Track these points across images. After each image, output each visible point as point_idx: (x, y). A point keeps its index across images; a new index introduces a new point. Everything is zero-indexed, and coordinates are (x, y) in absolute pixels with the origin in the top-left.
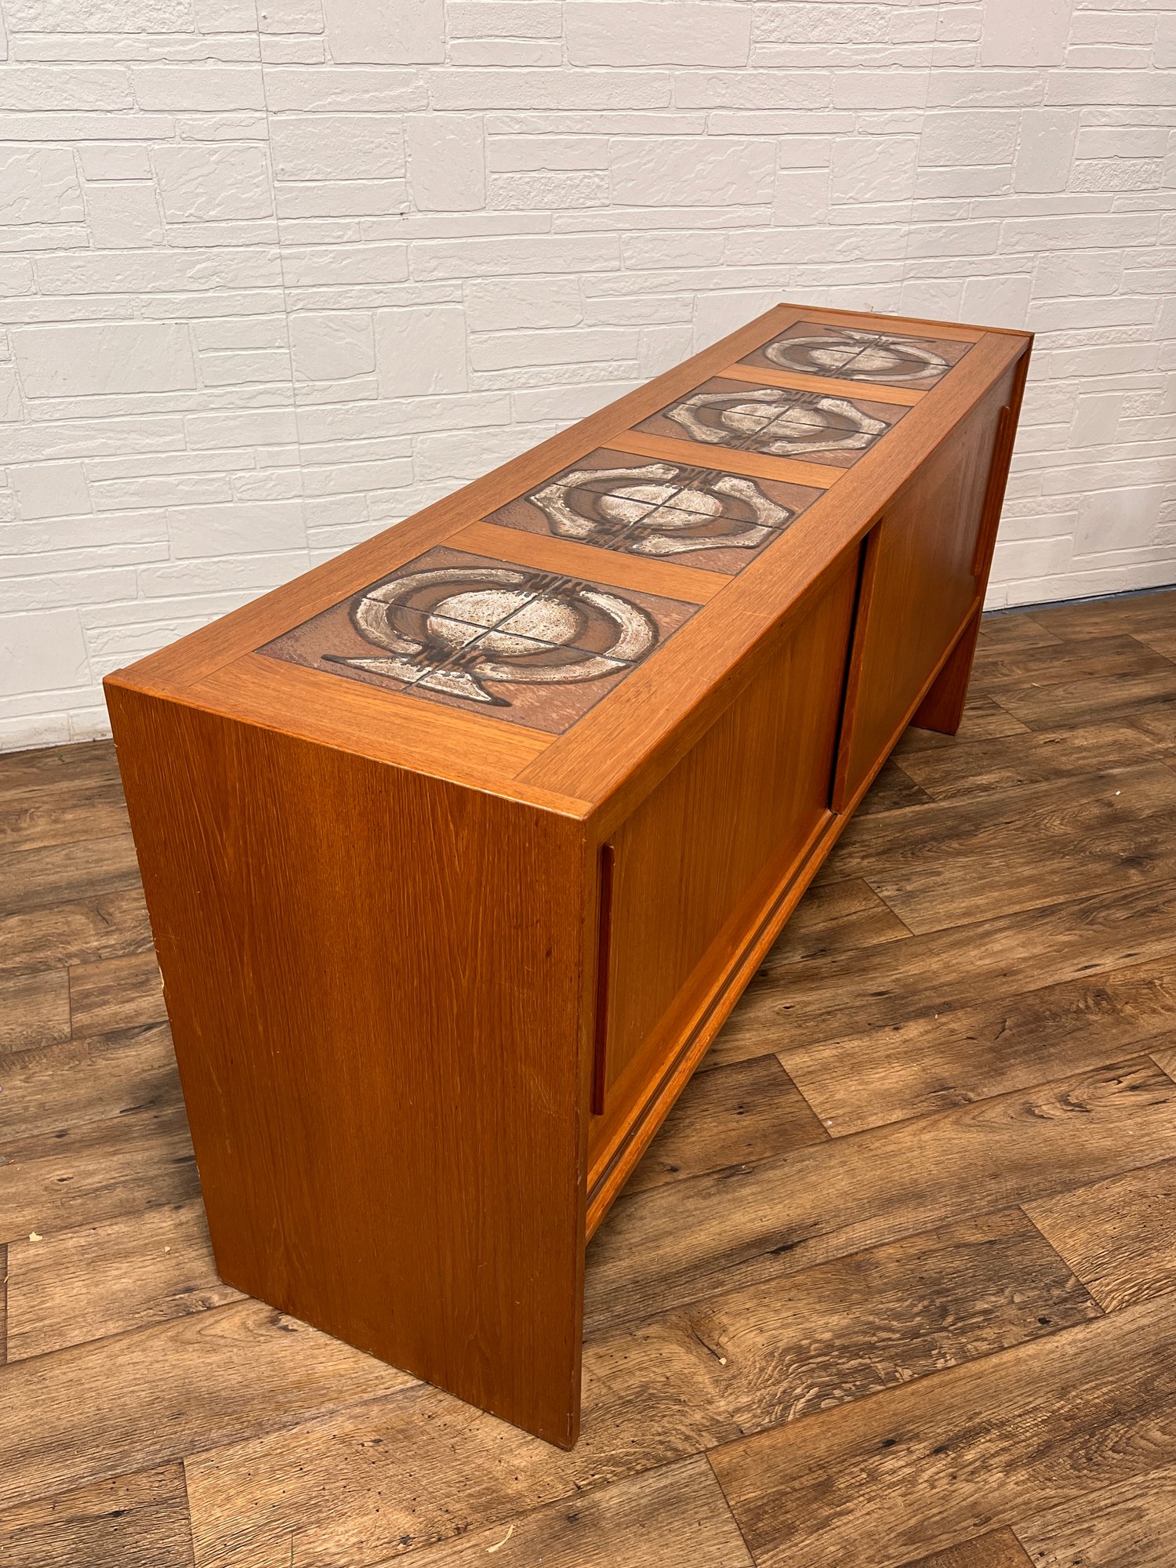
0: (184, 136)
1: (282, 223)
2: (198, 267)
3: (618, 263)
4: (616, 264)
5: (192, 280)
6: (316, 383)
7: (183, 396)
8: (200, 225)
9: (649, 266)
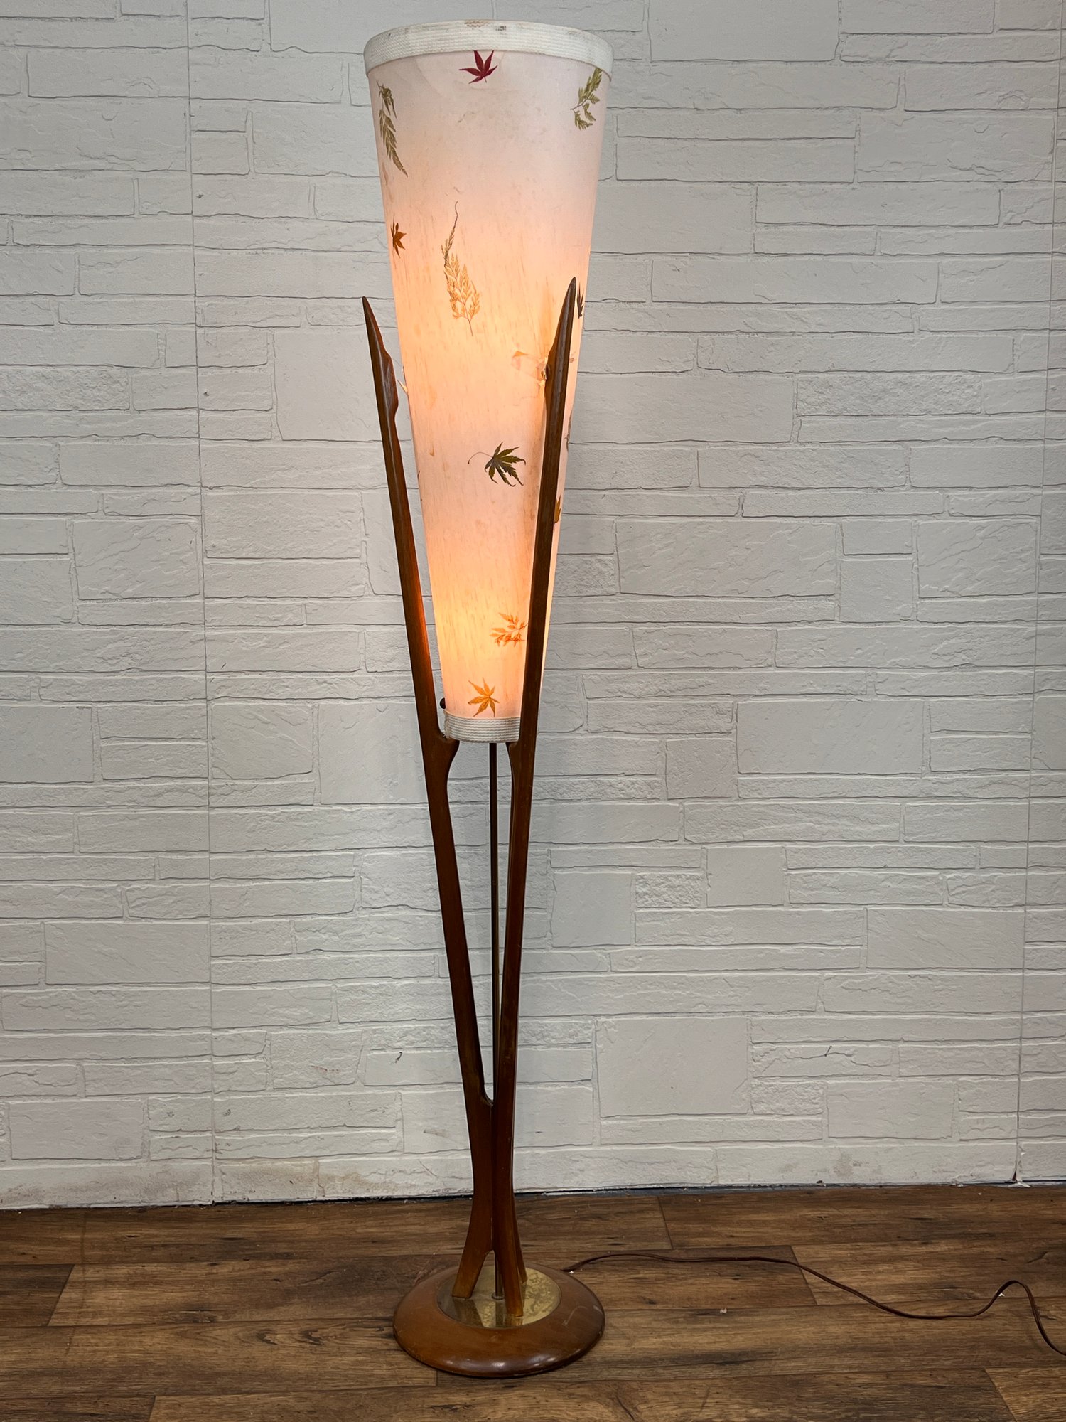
0: (106, 511)
1: (209, 603)
2: (109, 646)
3: (629, 661)
4: (626, 661)
5: (102, 660)
6: (237, 782)
7: (76, 789)
8: (116, 602)
9: (673, 665)
